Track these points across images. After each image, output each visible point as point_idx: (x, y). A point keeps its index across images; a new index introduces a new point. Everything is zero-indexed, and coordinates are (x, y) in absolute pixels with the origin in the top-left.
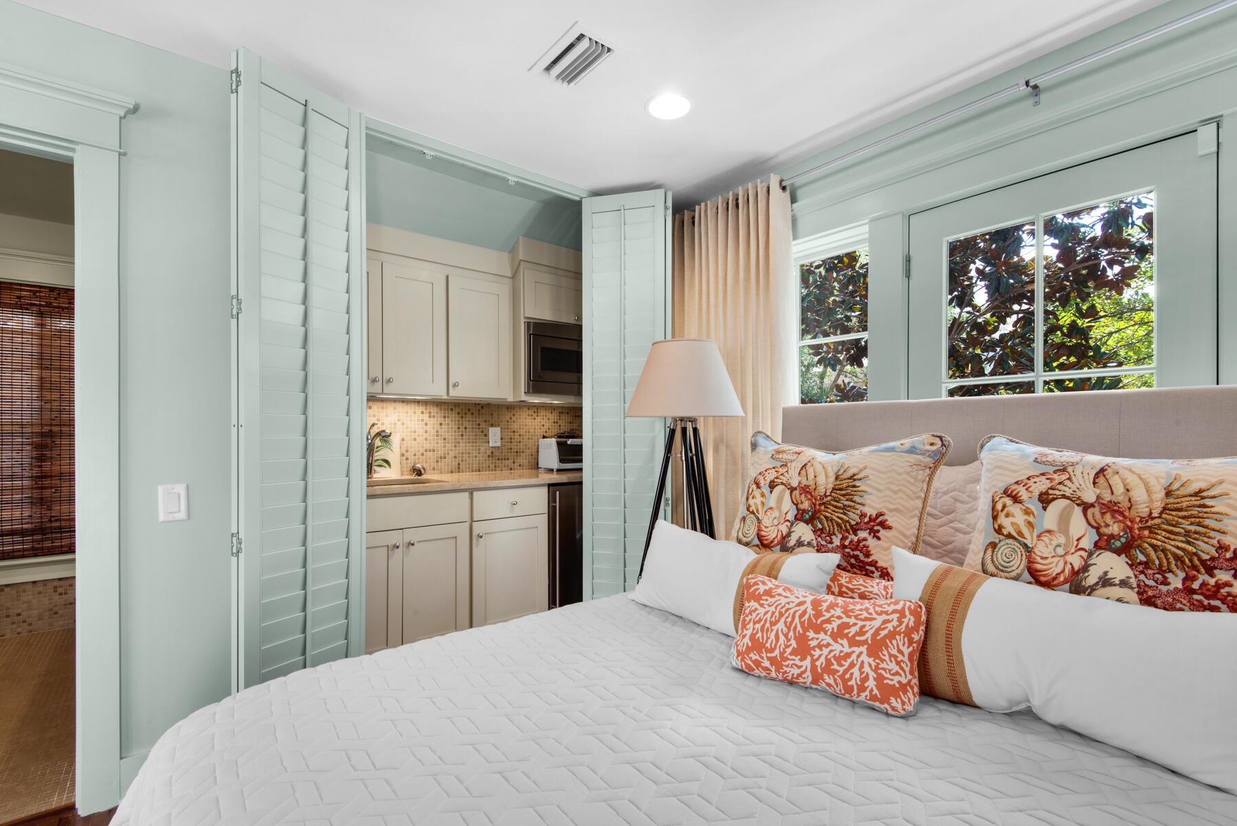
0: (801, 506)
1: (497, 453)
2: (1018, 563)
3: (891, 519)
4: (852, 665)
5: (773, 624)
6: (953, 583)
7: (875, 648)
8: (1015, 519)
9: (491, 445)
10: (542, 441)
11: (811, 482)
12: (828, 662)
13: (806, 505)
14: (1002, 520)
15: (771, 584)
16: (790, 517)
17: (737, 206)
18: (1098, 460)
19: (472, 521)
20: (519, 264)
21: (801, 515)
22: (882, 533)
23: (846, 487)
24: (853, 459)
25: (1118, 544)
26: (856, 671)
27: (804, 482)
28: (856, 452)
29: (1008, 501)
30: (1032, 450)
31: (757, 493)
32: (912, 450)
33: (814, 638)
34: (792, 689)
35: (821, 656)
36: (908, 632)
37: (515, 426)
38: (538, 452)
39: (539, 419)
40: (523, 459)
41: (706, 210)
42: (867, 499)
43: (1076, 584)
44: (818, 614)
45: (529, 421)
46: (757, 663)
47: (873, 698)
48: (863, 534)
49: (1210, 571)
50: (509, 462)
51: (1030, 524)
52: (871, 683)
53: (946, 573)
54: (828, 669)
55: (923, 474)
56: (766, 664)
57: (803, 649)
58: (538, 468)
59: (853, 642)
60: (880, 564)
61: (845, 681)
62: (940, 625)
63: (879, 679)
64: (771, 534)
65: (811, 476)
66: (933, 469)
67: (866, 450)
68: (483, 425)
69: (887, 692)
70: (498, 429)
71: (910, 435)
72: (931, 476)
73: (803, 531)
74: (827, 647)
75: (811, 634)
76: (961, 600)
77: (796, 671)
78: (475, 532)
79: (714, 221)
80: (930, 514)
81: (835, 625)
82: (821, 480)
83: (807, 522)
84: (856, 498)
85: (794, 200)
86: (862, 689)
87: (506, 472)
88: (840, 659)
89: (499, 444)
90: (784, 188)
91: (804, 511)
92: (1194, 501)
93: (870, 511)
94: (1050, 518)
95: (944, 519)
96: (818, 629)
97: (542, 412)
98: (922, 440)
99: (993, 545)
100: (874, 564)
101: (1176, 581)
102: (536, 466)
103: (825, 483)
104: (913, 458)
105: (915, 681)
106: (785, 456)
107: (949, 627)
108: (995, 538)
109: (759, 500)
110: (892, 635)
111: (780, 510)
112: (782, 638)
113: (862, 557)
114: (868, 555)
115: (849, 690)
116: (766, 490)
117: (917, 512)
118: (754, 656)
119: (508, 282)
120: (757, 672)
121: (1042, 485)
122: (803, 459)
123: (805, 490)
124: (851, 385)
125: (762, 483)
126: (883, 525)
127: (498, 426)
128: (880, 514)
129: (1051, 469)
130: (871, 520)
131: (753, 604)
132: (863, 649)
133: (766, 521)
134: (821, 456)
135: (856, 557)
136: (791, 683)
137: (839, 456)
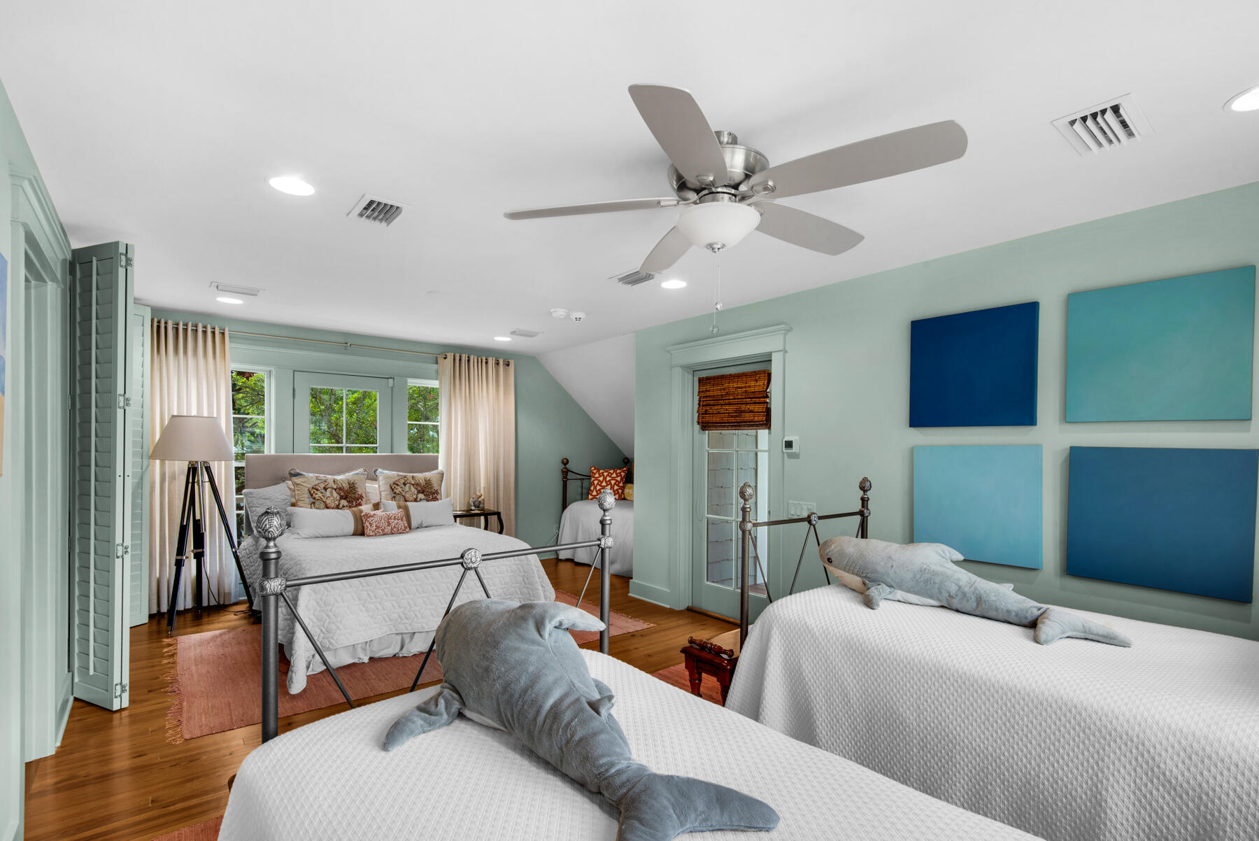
8: (398, 490)
11: (341, 486)
13: (342, 494)
16: (338, 498)
23: (352, 486)
24: (349, 477)
26: (400, 525)
27: (338, 486)
33: (391, 521)
35: (393, 525)
47: (403, 531)
48: (359, 500)
57: (389, 524)
59: (398, 519)
69: (404, 528)
73: (344, 502)
77: (387, 531)
82: (344, 485)
83: (344, 499)
86: (401, 529)
101: (431, 497)
111: (333, 497)
122: (331, 479)
123: (340, 489)
126: (363, 497)
128: (362, 494)
130: (360, 496)
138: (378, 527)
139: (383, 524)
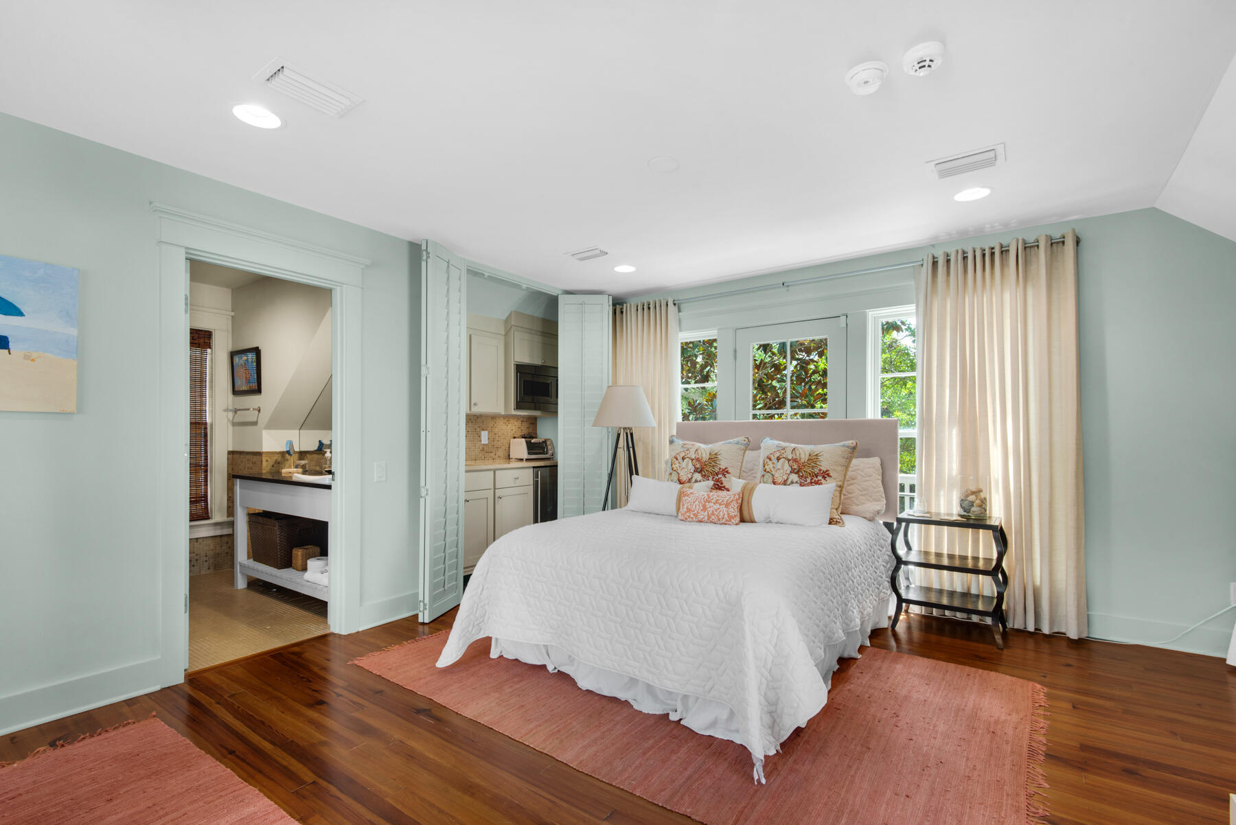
0: (696, 466)
1: (486, 449)
2: (770, 480)
3: (730, 470)
4: (720, 511)
5: (694, 502)
6: (750, 486)
7: (727, 505)
8: (770, 466)
9: (482, 443)
10: (512, 440)
11: (700, 456)
12: (713, 512)
13: (698, 466)
14: (766, 467)
15: (692, 491)
16: (692, 471)
17: (649, 308)
18: (793, 445)
19: (495, 489)
20: (511, 327)
21: (696, 470)
22: (727, 475)
23: (714, 458)
24: (716, 447)
25: (796, 471)
26: (721, 513)
27: (697, 457)
28: (717, 444)
29: (768, 460)
30: (776, 442)
31: (676, 462)
32: (737, 443)
34: (702, 523)
35: (710, 510)
36: (737, 500)
37: (496, 430)
38: (509, 447)
39: (510, 426)
40: (501, 453)
41: (631, 307)
42: (722, 462)
43: (785, 483)
44: (709, 498)
45: (504, 427)
46: (689, 517)
47: (727, 521)
48: (720, 476)
49: (817, 477)
50: (492, 455)
51: (774, 467)
52: (726, 516)
53: (748, 483)
54: (713, 514)
55: (742, 453)
56: (692, 516)
57: (705, 509)
58: (510, 459)
59: (720, 504)
60: (727, 487)
61: (718, 517)
62: (746, 498)
63: (728, 514)
64: (684, 478)
65: (700, 454)
66: (745, 451)
67: (720, 443)
68: (478, 430)
69: (731, 518)
70: (486, 432)
71: (737, 437)
72: (744, 453)
73: (698, 476)
74: (712, 507)
75: (707, 504)
76: (752, 490)
77: (702, 517)
78: (497, 495)
79: (635, 314)
80: (744, 471)
81: (714, 500)
82: (704, 455)
83: (699, 472)
84: (718, 462)
85: (679, 311)
86: (723, 518)
87: (491, 461)
88: (716, 510)
89: (487, 442)
90: (675, 304)
91: (698, 468)
92: (816, 457)
93: (723, 467)
94: (779, 465)
95: (749, 473)
96: (709, 502)
97: (512, 421)
98: (741, 439)
99: (763, 476)
100: (724, 487)
101: (809, 480)
102: (509, 458)
103: (705, 457)
104: (738, 446)
105: (739, 514)
106: (688, 446)
107: (748, 499)
108: (764, 473)
109: (677, 465)
110: (732, 501)
111: (687, 468)
112: (697, 506)
113: (720, 485)
114: (722, 484)
115: (719, 519)
116: (681, 460)
117: (739, 468)
118: (688, 514)
119: (502, 338)
120: (689, 519)
121: (778, 454)
122: (696, 447)
123: (698, 460)
124: (698, 402)
125: (679, 458)
126: (727, 472)
127: (486, 430)
128: (726, 468)
129: (780, 449)
130: (723, 470)
131: (686, 498)
132: (723, 506)
133: (682, 474)
134: (702, 446)
135: (718, 485)
136: (701, 522)
137: (710, 446)
138: (689, 510)
139: (697, 507)
